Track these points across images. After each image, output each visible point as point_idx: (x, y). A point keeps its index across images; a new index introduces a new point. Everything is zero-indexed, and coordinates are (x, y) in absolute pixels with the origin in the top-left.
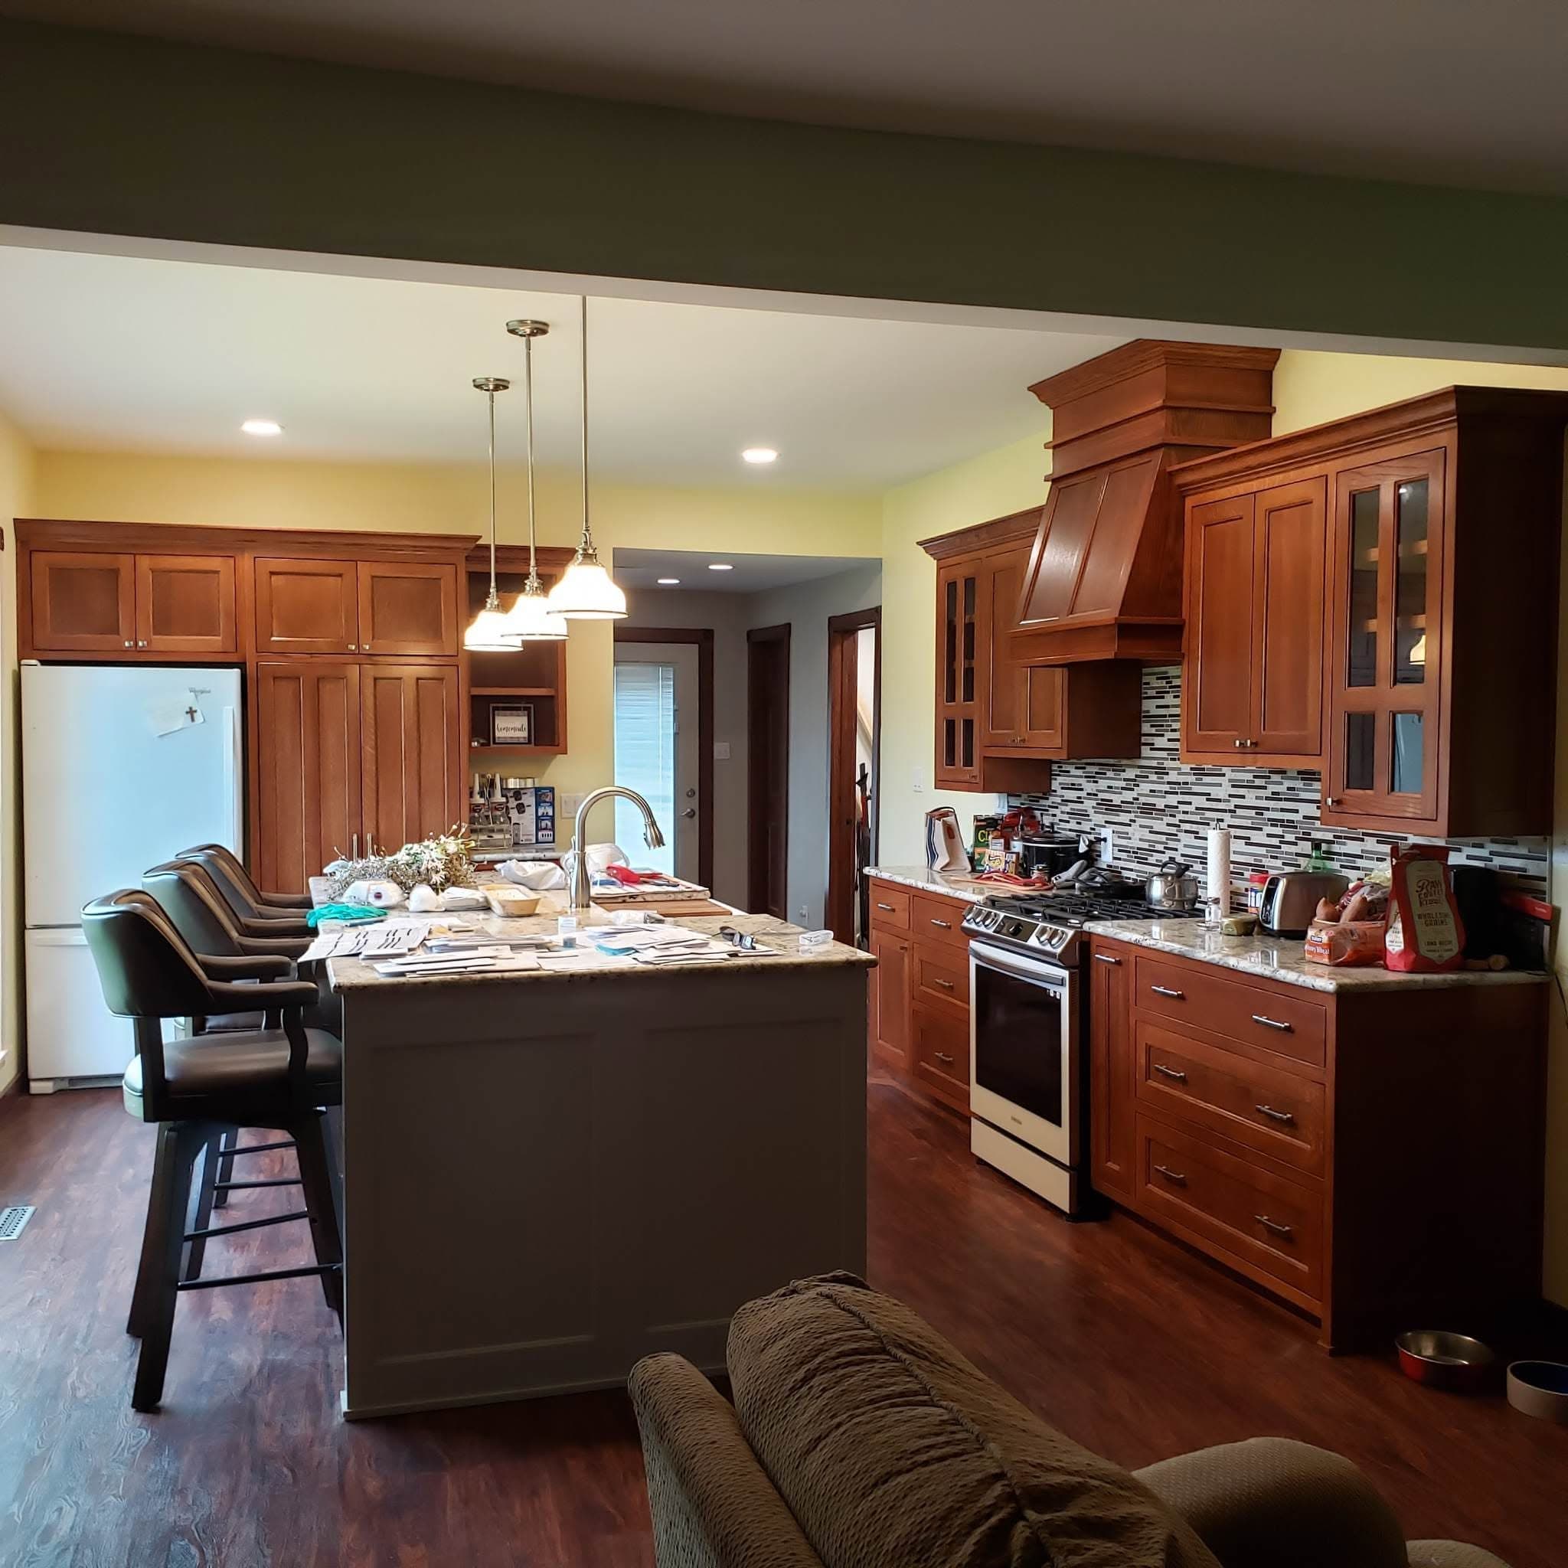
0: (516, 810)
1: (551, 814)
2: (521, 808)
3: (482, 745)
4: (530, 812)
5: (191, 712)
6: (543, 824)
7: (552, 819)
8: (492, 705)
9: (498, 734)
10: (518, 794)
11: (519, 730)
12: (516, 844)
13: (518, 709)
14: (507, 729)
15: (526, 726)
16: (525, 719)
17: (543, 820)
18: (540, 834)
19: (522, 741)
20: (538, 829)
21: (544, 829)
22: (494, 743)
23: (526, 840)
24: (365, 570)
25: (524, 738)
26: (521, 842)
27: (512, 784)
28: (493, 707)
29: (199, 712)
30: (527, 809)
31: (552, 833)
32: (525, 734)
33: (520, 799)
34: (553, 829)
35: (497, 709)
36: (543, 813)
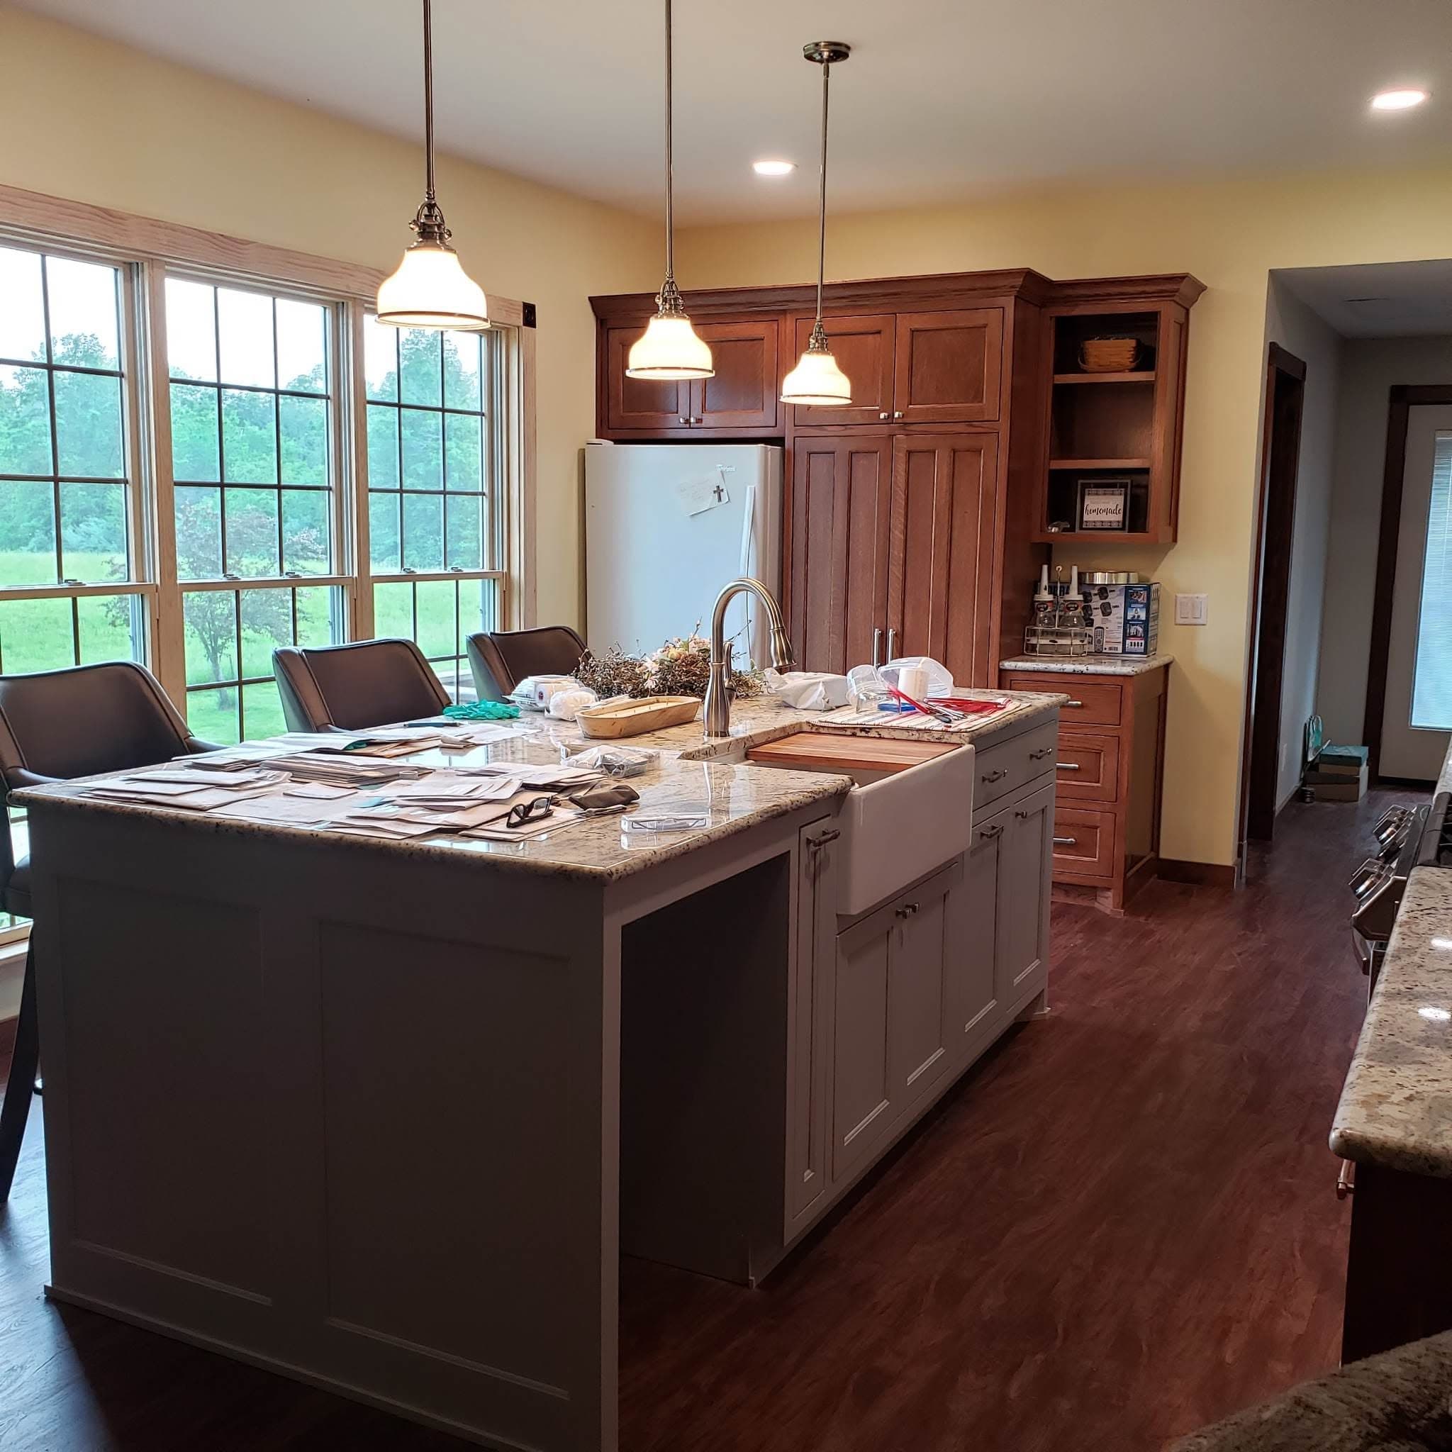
0: (1100, 610)
1: (1143, 617)
2: (1106, 610)
3: (1065, 530)
4: (1118, 614)
5: (719, 491)
6: (1133, 630)
7: (1145, 624)
8: (1080, 482)
9: (1086, 518)
10: (1103, 591)
11: (1112, 512)
12: (1099, 652)
13: (1113, 486)
14: (1098, 511)
15: (1121, 507)
16: (1122, 497)
17: (1133, 625)
18: (1128, 642)
19: (1115, 525)
20: (1126, 636)
21: (1134, 636)
22: (1081, 528)
23: (1110, 649)
24: (906, 323)
25: (1118, 522)
26: (1104, 651)
27: (1099, 578)
28: (1082, 484)
29: (725, 491)
30: (1114, 610)
31: (1143, 642)
32: (1119, 517)
33: (1106, 598)
34: (1145, 636)
35: (1089, 486)
36: (1134, 616)
